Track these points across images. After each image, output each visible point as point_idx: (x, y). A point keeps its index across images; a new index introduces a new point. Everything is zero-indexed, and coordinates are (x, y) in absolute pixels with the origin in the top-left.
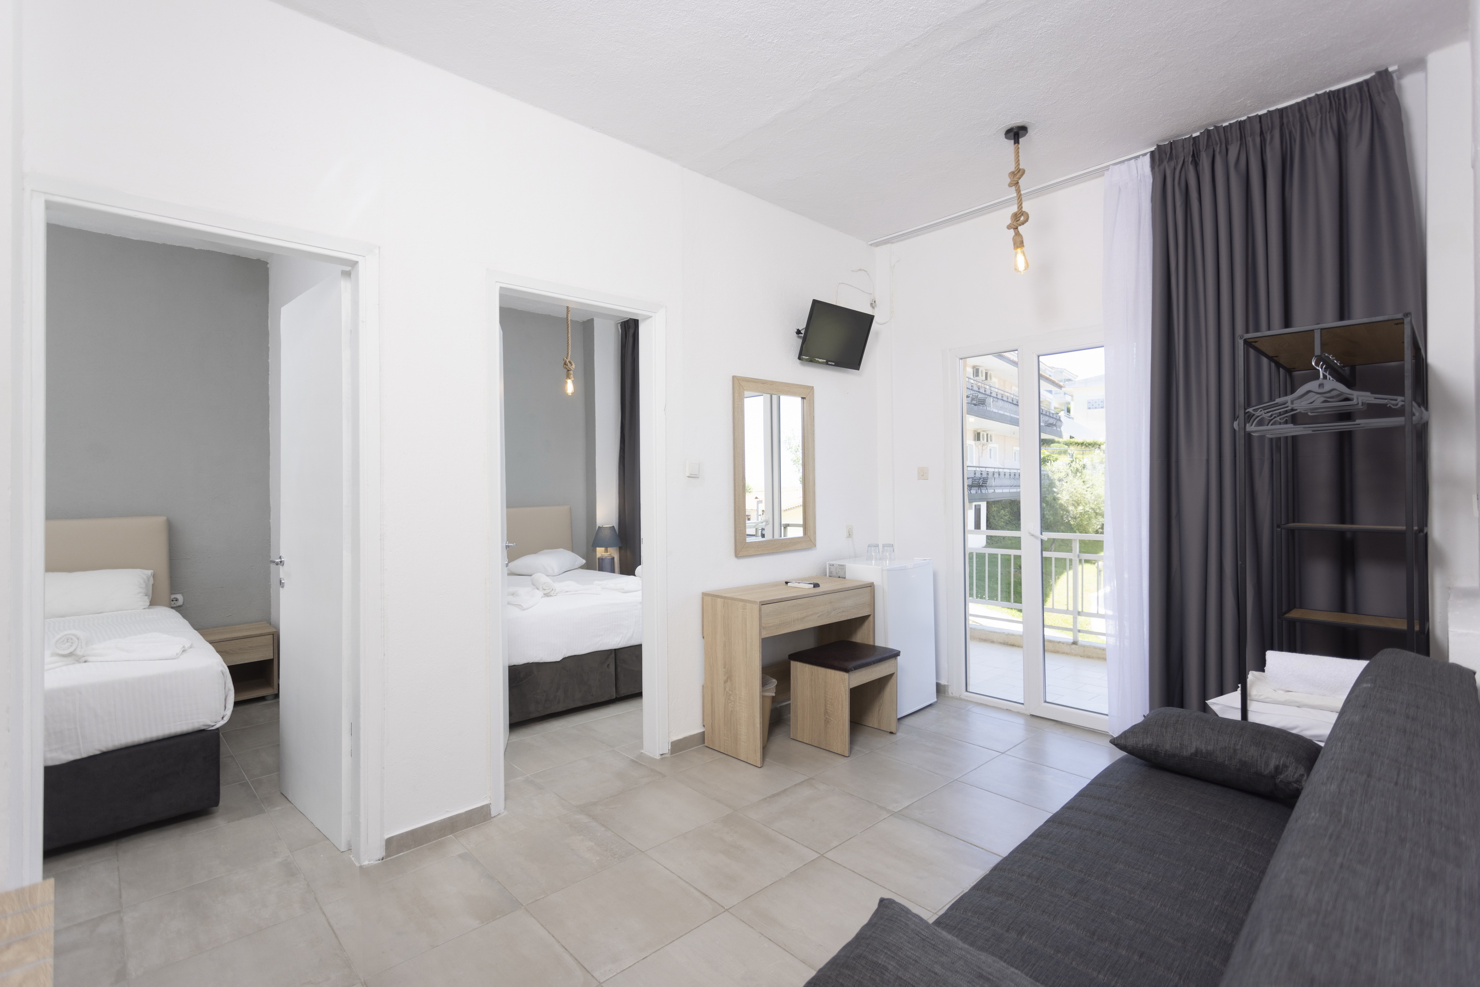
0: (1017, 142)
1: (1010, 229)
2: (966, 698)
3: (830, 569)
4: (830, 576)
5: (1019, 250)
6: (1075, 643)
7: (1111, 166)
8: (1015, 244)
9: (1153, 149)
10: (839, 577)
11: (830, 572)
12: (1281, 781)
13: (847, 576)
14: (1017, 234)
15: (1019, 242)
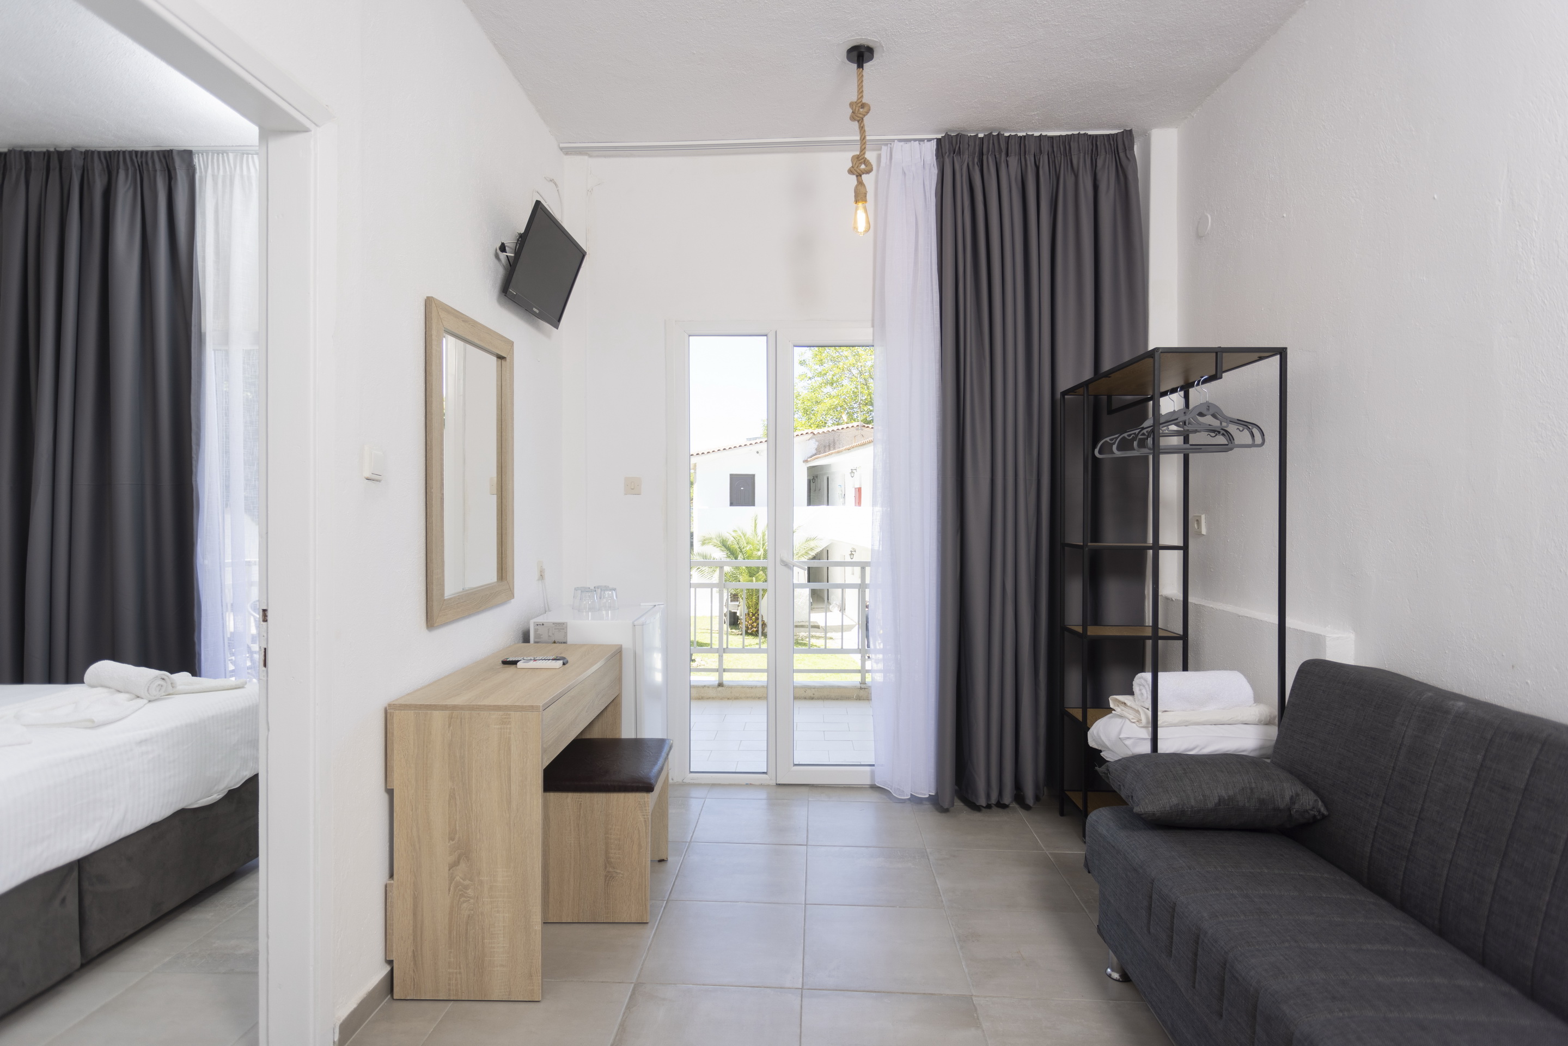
0: (860, 66)
1: (854, 174)
2: (692, 781)
3: (536, 631)
4: (536, 642)
5: (860, 204)
6: (721, 685)
7: (896, 141)
8: (856, 196)
9: (939, 136)
10: (555, 642)
11: (537, 636)
12: (1296, 811)
13: (570, 639)
14: (860, 183)
15: (860, 195)
